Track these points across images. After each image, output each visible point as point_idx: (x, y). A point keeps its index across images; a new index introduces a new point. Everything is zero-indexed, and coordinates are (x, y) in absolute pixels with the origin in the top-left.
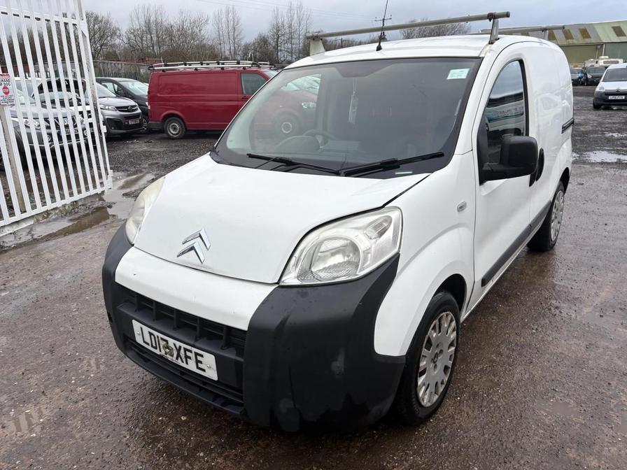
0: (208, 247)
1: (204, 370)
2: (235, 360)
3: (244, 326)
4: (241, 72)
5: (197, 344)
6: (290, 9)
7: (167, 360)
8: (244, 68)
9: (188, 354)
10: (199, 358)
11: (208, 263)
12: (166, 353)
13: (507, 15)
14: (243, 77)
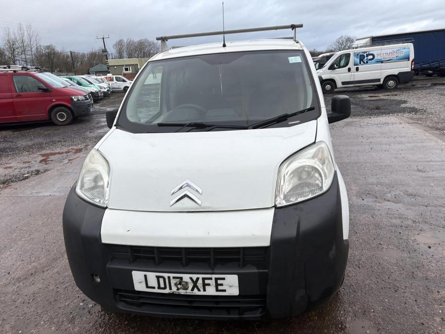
0: (201, 192)
1: (225, 291)
2: (258, 272)
3: (266, 243)
4: (12, 75)
5: (215, 271)
6: (20, 28)
7: (180, 295)
8: (15, 71)
9: (207, 282)
10: (219, 282)
11: (206, 204)
12: (178, 289)
13: (301, 26)
14: (15, 79)
